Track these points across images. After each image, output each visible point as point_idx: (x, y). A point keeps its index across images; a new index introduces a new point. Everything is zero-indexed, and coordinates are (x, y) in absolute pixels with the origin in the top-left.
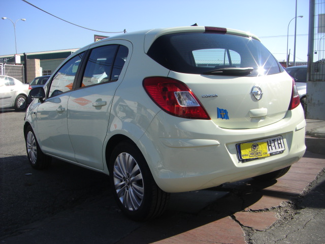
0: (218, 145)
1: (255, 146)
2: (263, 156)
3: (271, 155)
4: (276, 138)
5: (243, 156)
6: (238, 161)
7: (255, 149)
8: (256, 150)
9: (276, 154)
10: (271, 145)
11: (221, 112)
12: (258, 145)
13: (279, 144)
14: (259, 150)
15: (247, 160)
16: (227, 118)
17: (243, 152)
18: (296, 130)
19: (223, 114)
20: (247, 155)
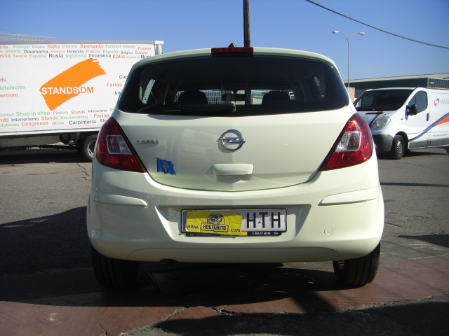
0: (144, 206)
1: (216, 217)
2: (230, 233)
3: (250, 234)
4: (269, 211)
5: (189, 227)
6: (178, 232)
7: (214, 221)
8: (216, 223)
9: (261, 234)
10: (254, 221)
11: (162, 164)
12: (221, 216)
13: (273, 220)
14: (222, 223)
15: (195, 234)
16: (173, 172)
17: (189, 222)
18: (321, 204)
19: (165, 167)
20: (197, 227)
